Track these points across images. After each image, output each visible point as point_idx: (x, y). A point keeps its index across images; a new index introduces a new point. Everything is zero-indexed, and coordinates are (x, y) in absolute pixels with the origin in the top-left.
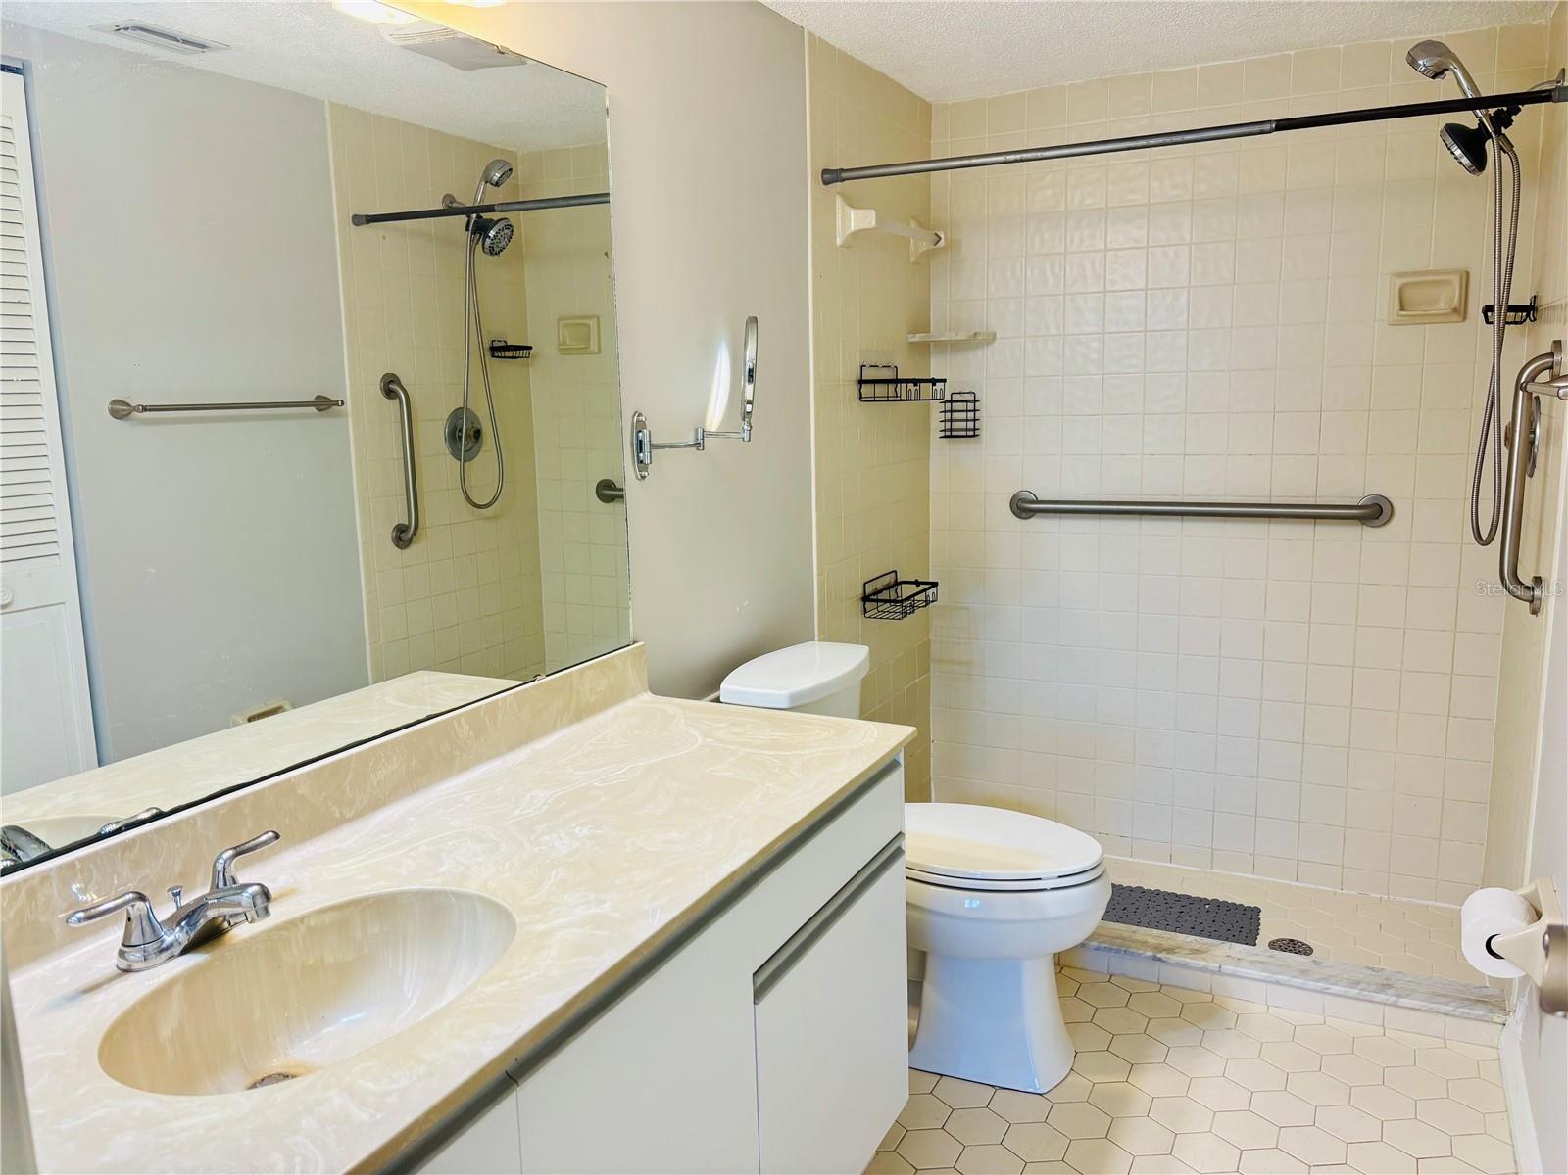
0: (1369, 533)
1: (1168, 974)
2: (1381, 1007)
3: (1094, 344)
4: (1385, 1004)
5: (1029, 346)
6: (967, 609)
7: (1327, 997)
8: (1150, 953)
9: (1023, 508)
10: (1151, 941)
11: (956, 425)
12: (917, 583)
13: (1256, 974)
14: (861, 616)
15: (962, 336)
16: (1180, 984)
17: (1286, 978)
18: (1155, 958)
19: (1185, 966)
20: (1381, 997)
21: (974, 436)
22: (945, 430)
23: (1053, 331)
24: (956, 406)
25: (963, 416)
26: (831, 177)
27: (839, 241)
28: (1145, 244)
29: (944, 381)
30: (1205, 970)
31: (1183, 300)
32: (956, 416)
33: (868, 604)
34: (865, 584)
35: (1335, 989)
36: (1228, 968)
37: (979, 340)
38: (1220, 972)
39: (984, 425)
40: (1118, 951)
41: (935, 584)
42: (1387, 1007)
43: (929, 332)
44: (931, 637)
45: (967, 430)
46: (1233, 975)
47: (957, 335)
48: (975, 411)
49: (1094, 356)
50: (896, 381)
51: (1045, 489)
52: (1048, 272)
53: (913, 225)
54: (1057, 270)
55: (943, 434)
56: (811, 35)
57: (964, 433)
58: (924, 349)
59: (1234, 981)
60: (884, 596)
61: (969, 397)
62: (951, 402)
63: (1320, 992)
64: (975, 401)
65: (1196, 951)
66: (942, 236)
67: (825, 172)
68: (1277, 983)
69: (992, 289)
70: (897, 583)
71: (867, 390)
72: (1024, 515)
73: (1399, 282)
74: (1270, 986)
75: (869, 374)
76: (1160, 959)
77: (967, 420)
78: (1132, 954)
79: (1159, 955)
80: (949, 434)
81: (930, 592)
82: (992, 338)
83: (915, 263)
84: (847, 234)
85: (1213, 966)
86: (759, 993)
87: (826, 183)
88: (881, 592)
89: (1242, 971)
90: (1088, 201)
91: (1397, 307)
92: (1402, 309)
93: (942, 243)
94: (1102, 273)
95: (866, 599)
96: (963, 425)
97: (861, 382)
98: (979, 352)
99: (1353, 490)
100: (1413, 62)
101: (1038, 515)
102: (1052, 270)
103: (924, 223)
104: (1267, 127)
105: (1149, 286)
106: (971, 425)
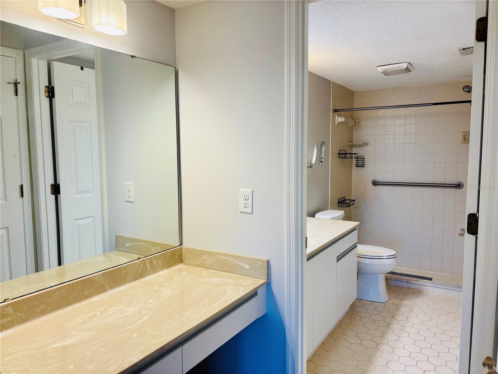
0: (458, 190)
1: (410, 286)
2: (458, 292)
3: (392, 146)
4: (459, 291)
5: (377, 146)
6: (361, 207)
7: (446, 290)
8: (406, 281)
9: (375, 183)
10: (406, 279)
11: (359, 164)
12: (350, 200)
13: (430, 285)
14: (338, 207)
15: (361, 144)
16: (413, 288)
17: (437, 286)
18: (407, 282)
19: (414, 284)
20: (458, 289)
21: (363, 166)
22: (356, 165)
23: (383, 143)
24: (359, 159)
25: (361, 162)
26: (335, 111)
27: (336, 124)
28: (404, 124)
29: (357, 154)
30: (418, 284)
31: (413, 136)
32: (359, 162)
33: (340, 204)
34: (339, 199)
35: (447, 288)
36: (424, 284)
37: (365, 144)
38: (422, 285)
39: (366, 164)
40: (398, 280)
41: (354, 200)
42: (459, 292)
43: (352, 142)
44: (352, 214)
45: (362, 165)
46: (424, 285)
47: (360, 143)
48: (363, 161)
49: (392, 149)
50: (346, 154)
51: (380, 179)
52: (381, 130)
53: (350, 118)
54: (383, 129)
55: (356, 166)
56: (333, 82)
57: (361, 166)
58: (351, 146)
59: (425, 287)
60: (343, 202)
61: (362, 157)
62: (358, 158)
63: (444, 289)
64: (363, 158)
65: (416, 281)
66: (357, 121)
67: (334, 110)
68: (435, 287)
69: (368, 133)
70: (345, 200)
71: (341, 155)
72: (375, 185)
73: (463, 134)
74: (433, 288)
75: (341, 152)
76: (408, 282)
77: (362, 163)
78: (402, 281)
79: (408, 281)
80: (357, 166)
81: (353, 202)
82: (367, 144)
83: (350, 127)
84: (338, 122)
85: (421, 283)
86: (338, 261)
87: (334, 112)
88: (342, 201)
89: (427, 284)
90: (391, 114)
91: (463, 139)
92: (464, 140)
93: (357, 123)
94: (394, 130)
95: (339, 203)
96: (361, 164)
97: (339, 154)
98: (365, 147)
99: (454, 181)
100: (463, 89)
101: (379, 185)
102: (382, 129)
103: (352, 119)
104: (431, 104)
105: (405, 133)
106: (363, 164)
